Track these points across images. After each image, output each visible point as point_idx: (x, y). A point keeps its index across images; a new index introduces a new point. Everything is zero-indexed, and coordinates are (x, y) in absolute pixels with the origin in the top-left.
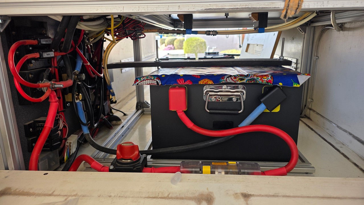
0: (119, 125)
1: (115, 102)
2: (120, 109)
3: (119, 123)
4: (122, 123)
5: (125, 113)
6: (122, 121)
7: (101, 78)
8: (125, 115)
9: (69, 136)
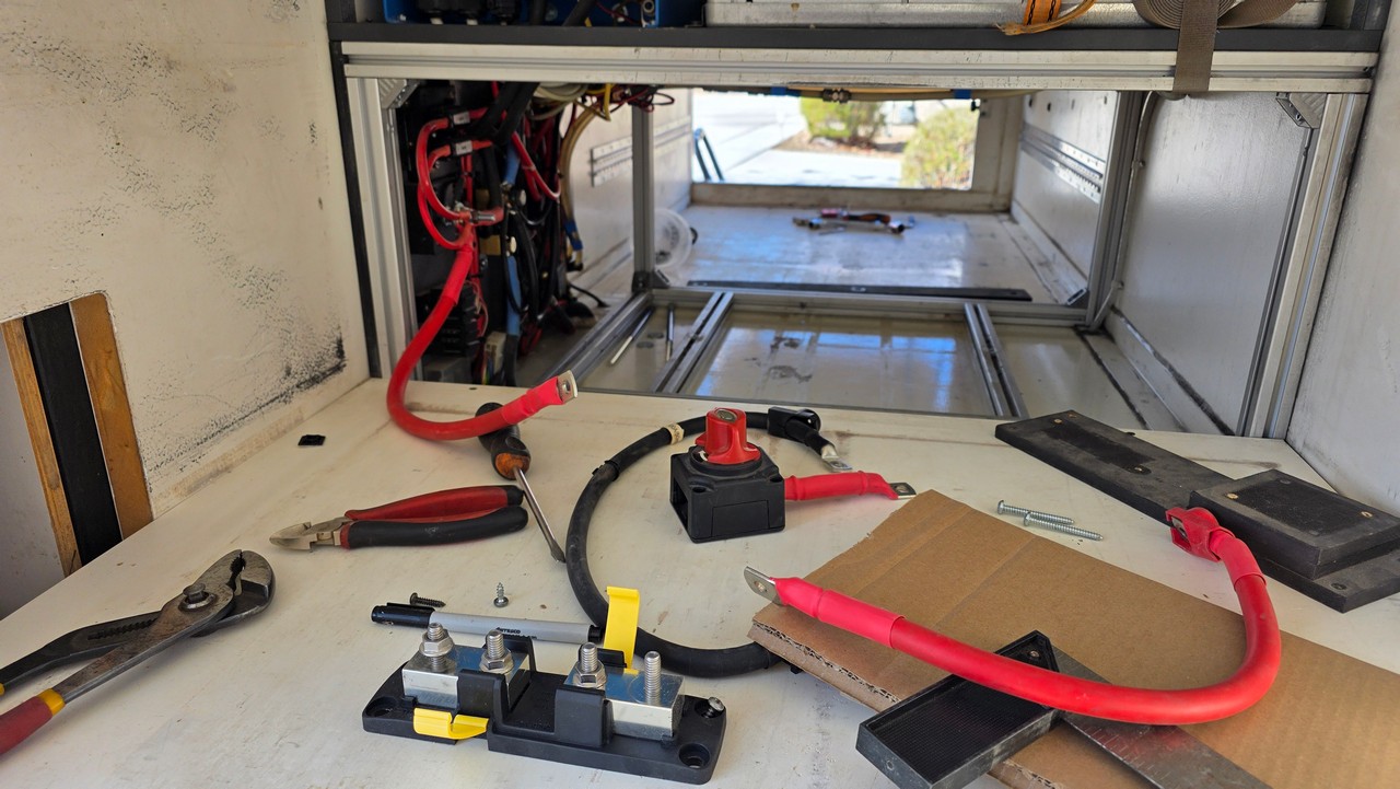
0: (590, 327)
1: (580, 268)
2: (590, 288)
3: (587, 322)
4: (595, 323)
5: (603, 300)
6: (596, 318)
7: (554, 200)
8: (601, 305)
9: (488, 332)
